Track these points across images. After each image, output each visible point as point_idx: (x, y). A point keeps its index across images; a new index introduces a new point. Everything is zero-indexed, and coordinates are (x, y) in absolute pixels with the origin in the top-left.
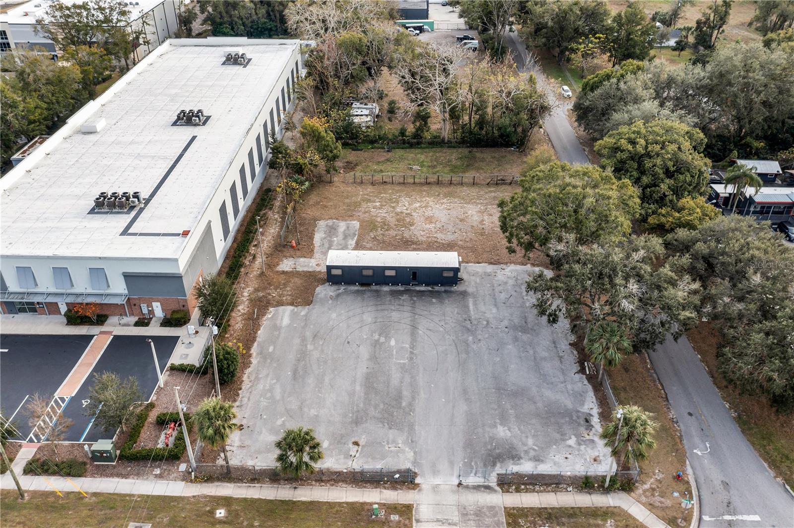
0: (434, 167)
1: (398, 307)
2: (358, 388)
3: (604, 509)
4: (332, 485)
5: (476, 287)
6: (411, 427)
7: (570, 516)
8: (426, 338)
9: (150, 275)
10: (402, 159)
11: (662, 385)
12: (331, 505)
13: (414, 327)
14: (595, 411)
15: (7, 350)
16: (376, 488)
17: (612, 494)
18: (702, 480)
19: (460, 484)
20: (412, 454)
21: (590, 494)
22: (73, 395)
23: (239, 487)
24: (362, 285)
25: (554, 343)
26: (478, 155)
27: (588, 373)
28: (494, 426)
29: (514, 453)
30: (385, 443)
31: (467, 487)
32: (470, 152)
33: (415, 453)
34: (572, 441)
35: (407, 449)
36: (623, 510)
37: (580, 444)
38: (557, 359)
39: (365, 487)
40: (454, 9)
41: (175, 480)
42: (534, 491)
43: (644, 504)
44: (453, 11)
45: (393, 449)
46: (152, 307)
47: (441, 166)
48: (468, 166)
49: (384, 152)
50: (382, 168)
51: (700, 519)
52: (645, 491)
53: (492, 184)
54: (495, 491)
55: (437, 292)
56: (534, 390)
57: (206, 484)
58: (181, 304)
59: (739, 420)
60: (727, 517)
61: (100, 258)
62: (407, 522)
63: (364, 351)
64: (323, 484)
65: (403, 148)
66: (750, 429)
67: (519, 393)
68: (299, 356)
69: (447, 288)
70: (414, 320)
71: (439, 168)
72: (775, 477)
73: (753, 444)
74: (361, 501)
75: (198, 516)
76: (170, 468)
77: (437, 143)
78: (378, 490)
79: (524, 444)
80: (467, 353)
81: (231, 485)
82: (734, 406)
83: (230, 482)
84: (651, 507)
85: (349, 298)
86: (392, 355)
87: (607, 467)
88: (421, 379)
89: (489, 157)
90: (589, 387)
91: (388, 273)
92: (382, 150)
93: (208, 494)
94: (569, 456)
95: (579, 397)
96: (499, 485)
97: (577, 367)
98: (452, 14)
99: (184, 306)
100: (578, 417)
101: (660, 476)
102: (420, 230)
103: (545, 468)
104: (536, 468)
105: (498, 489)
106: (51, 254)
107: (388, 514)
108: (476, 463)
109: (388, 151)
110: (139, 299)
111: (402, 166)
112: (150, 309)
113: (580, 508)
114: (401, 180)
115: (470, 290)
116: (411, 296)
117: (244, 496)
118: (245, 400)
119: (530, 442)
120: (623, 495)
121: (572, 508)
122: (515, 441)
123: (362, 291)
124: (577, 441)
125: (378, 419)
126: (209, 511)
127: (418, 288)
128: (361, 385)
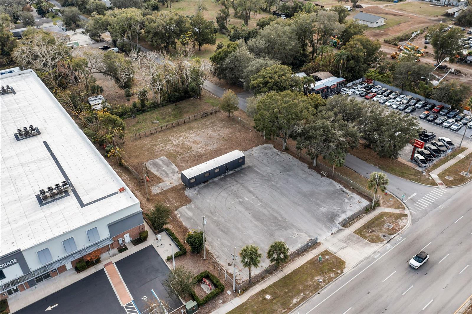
0: (164, 118)
1: (230, 184)
2: (256, 223)
3: (379, 215)
4: (293, 261)
5: (251, 162)
6: (292, 225)
7: (373, 223)
8: (257, 191)
9: (124, 219)
10: (145, 120)
11: (350, 168)
12: (302, 267)
13: (248, 189)
14: (342, 187)
15: (57, 305)
16: (308, 252)
17: (376, 209)
18: (392, 192)
19: (332, 234)
20: (305, 234)
21: (371, 213)
22: (133, 299)
23: (261, 284)
24: (204, 182)
25: (303, 170)
26: (180, 106)
27: (325, 175)
28: (319, 209)
29: (335, 214)
30: (291, 236)
31: (335, 233)
32: (176, 105)
33: (305, 233)
34: (346, 200)
35: (301, 233)
36: (384, 212)
37: (350, 200)
38: (310, 175)
39: (304, 254)
40: (75, 32)
41: (233, 299)
42: (355, 222)
43: (386, 207)
44: (75, 34)
45: (296, 236)
46: (124, 238)
47: (168, 117)
48: (180, 112)
49: (132, 119)
50: (138, 127)
51: (404, 203)
52: (383, 203)
53: (204, 117)
54: (344, 229)
55: (238, 171)
56: (316, 190)
57: (247, 292)
58: (141, 228)
59: (380, 168)
60: (409, 198)
61: (94, 221)
62: (332, 256)
63: (239, 208)
64: (289, 263)
65: (140, 114)
66: (386, 169)
67: (312, 194)
68: (215, 224)
69: (241, 168)
70: (243, 187)
71: (167, 118)
72: (407, 180)
73: (392, 174)
74: (309, 260)
75: (261, 304)
76: (224, 296)
77: (155, 106)
78: (309, 252)
79: (335, 209)
80: (278, 189)
81: (257, 286)
82: (375, 165)
83: (255, 285)
84: (389, 206)
85: (205, 191)
86: (253, 204)
87: (365, 203)
88: (275, 207)
89: (187, 105)
90: (331, 180)
91: (216, 171)
92: (130, 118)
93: (253, 294)
94: (351, 205)
95: (331, 184)
96: (343, 227)
97: (320, 176)
98: (75, 35)
99: (143, 229)
100: (339, 192)
101: (381, 197)
102: (198, 149)
103: (349, 214)
104: (346, 215)
105: (344, 228)
106: (61, 233)
107: (324, 257)
108: (328, 224)
109: (134, 118)
110: (117, 237)
111: (148, 123)
112: (123, 239)
113: (373, 219)
114: (160, 129)
115: (250, 164)
116: (230, 178)
117: (267, 286)
118: (216, 253)
119: (335, 208)
120: (379, 208)
121: (371, 220)
122: (331, 210)
123: (207, 185)
124: (348, 199)
125: (278, 229)
126: (263, 299)
127: (229, 173)
128: (256, 221)
